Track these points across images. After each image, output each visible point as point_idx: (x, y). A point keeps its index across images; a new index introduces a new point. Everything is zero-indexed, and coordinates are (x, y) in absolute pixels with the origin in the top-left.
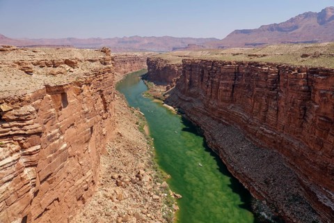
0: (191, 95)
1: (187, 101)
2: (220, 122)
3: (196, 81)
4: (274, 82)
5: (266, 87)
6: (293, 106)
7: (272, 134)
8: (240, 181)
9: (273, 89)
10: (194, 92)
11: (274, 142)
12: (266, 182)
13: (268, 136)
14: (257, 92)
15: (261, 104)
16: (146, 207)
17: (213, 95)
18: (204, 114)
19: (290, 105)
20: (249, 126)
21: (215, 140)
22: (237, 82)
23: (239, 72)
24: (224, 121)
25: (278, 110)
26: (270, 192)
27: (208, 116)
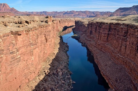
0: (91, 38)
1: (89, 41)
2: (101, 51)
3: (94, 32)
4: (125, 33)
5: (122, 35)
6: (132, 45)
7: (122, 58)
8: (105, 79)
9: (125, 36)
10: (92, 37)
11: (123, 62)
12: (116, 80)
13: (121, 59)
14: (118, 37)
15: (119, 43)
16: (57, 85)
17: (99, 38)
18: (95, 47)
19: (131, 44)
20: (113, 53)
21: (97, 59)
22: (110, 33)
23: (111, 28)
24: (103, 50)
25: (126, 46)
26: (117, 85)
27: (97, 48)
